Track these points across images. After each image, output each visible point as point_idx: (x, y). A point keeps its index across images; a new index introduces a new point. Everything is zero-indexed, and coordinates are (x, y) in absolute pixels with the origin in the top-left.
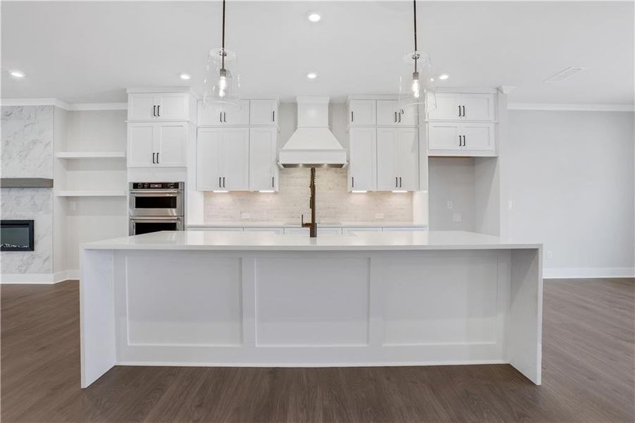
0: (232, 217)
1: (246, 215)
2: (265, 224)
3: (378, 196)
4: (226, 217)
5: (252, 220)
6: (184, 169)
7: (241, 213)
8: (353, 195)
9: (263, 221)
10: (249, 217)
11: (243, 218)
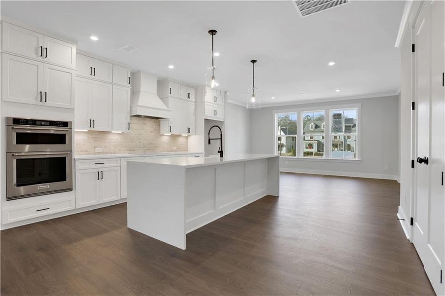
0: (87, 151)
1: (98, 150)
2: (112, 155)
3: (174, 137)
4: (82, 151)
5: (103, 153)
6: (72, 110)
7: (95, 148)
8: (164, 136)
9: (111, 153)
10: (101, 151)
11: (96, 151)
